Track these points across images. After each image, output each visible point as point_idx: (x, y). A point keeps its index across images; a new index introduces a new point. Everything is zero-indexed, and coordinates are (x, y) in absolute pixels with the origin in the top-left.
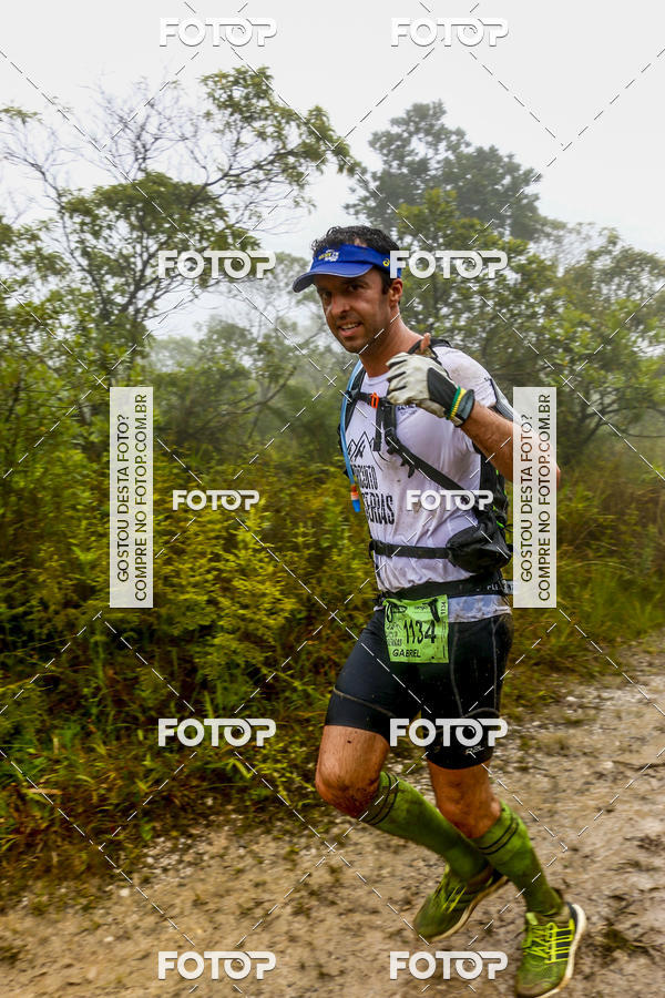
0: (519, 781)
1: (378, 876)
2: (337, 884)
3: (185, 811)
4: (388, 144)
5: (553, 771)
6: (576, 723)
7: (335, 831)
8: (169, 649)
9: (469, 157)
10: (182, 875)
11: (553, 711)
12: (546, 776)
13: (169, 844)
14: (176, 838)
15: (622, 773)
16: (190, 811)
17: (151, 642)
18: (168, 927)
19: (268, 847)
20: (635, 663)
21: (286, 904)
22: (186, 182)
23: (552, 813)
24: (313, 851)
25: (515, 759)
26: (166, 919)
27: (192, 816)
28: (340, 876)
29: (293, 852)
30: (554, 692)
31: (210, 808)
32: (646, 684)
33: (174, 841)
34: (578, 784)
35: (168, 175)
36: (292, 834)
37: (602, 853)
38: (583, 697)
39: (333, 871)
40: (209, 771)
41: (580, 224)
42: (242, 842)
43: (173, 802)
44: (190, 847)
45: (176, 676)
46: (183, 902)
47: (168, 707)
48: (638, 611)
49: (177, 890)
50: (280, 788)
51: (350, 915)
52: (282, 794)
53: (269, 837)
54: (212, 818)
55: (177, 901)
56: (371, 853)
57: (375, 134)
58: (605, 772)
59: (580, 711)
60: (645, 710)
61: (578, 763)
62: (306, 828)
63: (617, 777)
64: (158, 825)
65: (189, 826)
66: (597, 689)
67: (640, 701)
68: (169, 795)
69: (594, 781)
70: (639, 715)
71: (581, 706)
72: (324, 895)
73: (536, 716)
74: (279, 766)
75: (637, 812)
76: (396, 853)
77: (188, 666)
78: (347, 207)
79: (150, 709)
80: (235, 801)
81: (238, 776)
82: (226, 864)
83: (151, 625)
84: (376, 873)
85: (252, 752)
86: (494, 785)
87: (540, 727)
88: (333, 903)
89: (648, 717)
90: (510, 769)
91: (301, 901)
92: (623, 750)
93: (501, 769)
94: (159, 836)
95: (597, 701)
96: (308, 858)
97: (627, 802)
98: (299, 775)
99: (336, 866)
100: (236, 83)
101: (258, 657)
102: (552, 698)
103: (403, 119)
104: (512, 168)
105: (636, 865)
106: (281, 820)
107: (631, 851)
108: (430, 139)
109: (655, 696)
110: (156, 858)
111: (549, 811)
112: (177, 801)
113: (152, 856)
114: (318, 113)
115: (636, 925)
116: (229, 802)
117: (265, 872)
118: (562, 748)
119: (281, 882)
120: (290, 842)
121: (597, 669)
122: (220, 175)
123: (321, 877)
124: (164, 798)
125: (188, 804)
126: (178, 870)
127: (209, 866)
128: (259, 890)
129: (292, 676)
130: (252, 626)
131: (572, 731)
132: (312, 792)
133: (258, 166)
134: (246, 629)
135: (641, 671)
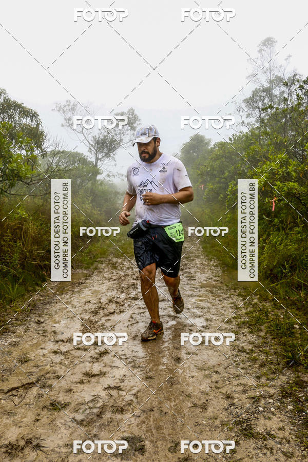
32: (14, 332)
48: (11, 290)
60: (13, 349)
67: (10, 344)
70: (10, 353)
89: (14, 354)
135: (12, 324)
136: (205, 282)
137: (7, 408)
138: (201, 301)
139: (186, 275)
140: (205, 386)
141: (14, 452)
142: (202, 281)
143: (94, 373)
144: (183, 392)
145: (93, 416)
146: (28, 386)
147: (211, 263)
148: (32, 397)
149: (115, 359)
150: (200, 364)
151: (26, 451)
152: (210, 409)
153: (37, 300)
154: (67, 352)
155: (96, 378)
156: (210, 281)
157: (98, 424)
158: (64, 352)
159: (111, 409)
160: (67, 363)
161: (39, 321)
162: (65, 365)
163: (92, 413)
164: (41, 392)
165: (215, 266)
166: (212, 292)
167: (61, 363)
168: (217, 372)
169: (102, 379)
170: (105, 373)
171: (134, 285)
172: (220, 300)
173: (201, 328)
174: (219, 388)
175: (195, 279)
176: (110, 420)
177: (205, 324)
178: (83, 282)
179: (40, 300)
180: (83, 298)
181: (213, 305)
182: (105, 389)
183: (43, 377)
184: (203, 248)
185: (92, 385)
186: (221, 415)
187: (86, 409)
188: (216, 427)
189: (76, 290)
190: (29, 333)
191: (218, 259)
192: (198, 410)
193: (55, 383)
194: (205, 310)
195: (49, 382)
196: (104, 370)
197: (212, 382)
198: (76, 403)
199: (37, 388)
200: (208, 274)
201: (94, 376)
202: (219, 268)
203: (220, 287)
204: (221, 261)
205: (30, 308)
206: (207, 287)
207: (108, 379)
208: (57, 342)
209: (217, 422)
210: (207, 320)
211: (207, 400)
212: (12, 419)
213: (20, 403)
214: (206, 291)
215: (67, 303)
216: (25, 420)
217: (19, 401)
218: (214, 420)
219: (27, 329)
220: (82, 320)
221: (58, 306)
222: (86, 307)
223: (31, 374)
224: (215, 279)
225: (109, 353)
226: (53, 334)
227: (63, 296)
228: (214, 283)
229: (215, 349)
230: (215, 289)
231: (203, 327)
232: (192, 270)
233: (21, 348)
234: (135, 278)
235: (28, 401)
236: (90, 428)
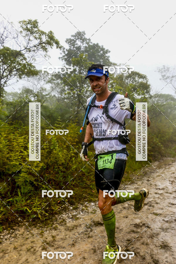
1: (65, 238)
2: (54, 241)
3: (12, 222)
4: (70, 42)
7: (54, 226)
8: (8, 177)
9: (91, 46)
10: (11, 241)
13: (7, 232)
14: (10, 230)
15: (130, 207)
16: (13, 222)
17: (3, 176)
18: (6, 256)
19: (35, 231)
21: (40, 247)
22: (15, 50)
24: (48, 232)
26: (6, 254)
27: (14, 224)
28: (55, 238)
29: (42, 232)
31: (19, 221)
32: (136, 183)
33: (9, 231)
34: (119, 211)
35: (10, 48)
36: (42, 227)
37: (125, 229)
39: (53, 237)
40: (19, 211)
41: (120, 64)
42: (28, 230)
43: (9, 220)
44: (13, 232)
45: (10, 184)
46: (11, 248)
47: (8, 193)
48: (135, 165)
49: (9, 245)
50: (39, 215)
51: (58, 249)
52: (40, 216)
53: (36, 229)
54: (20, 224)
55: (9, 248)
56: (64, 232)
57: (67, 39)
58: (126, 207)
62: (46, 225)
64: (4, 227)
65: (13, 226)
66: (124, 185)
67: (135, 188)
68: (8, 218)
69: (123, 210)
72: (50, 244)
74: (39, 209)
75: (134, 217)
76: (70, 231)
77: (14, 182)
78: (59, 58)
79: (3, 194)
80: (26, 219)
81: (27, 212)
82: (24, 237)
83: (3, 171)
84: (65, 237)
85: (31, 205)
86: (97, 212)
88: (53, 246)
91: (44, 246)
94: (4, 230)
96: (46, 234)
97: (131, 215)
98: (44, 211)
99: (54, 236)
100: (29, 23)
101: (33, 179)
103: (74, 35)
104: (103, 49)
105: (133, 231)
106: (39, 223)
107: (132, 228)
108: (81, 41)
109: (139, 187)
110: (3, 236)
112: (10, 220)
113: (2, 236)
114: (51, 32)
115: (133, 247)
116: (25, 219)
117: (34, 238)
119: (39, 241)
120: (42, 229)
122: (24, 49)
123: (50, 239)
124: (6, 219)
125: (13, 220)
126: (10, 239)
127: (19, 238)
128: (33, 244)
129: (42, 184)
130: (31, 171)
132: (48, 215)
133: (35, 46)
134: (29, 171)
135: (136, 180)
141: (138, 227)
148: (145, 209)
151: (143, 227)
153: (147, 171)
154: (161, 194)
157: (175, 224)
158: (160, 194)
160: (161, 198)
161: (148, 180)
162: (160, 199)
163: (172, 219)
164: (149, 208)
167: (158, 198)
178: (171, 164)
179: (149, 171)
180: (171, 171)
183: (150, 203)
187: (170, 217)
189: (167, 167)
190: (143, 184)
193: (155, 205)
195: (153, 205)
205: (144, 174)
208: (157, 189)
215: (162, 173)
219: (143, 183)
220: (170, 181)
221: (158, 174)
222: (172, 175)
226: (155, 186)
227: (160, 170)
235: (143, 210)
236: (171, 224)
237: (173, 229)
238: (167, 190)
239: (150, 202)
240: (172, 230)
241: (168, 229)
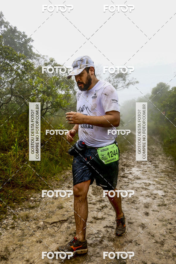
0: (11, 233)
5: (23, 227)
6: (33, 208)
11: (25, 203)
12: (20, 230)
15: (46, 226)
20: (53, 184)
23: (21, 245)
25: (10, 224)
30: (26, 197)
34: (31, 232)
38: (36, 198)
48: (54, 168)
58: (40, 226)
59: (34, 203)
61: (32, 223)
63: (44, 228)
69: (36, 230)
70: (53, 203)
71: (35, 201)
73: (19, 206)
87: (20, 210)
89: (55, 204)
90: (8, 228)
92: (47, 217)
93: (5, 228)
95: (40, 198)
97: (47, 237)
102: (26, 199)
111: (20, 245)
118: (27, 218)
121: (41, 187)
131: (31, 211)
135: (54, 187)
136: (164, 169)
137: (51, 233)
138: (162, 180)
139: (153, 164)
140: (163, 231)
142: (162, 168)
143: (98, 217)
144: (149, 233)
145: (97, 242)
146: (62, 222)
147: (168, 158)
148: (64, 228)
149: (110, 210)
150: (160, 218)
152: (165, 245)
153: (68, 174)
155: (100, 220)
156: (167, 169)
157: (100, 247)
159: (107, 239)
161: (69, 186)
163: (97, 240)
164: (69, 226)
165: (170, 160)
166: (168, 176)
168: (170, 223)
169: (103, 222)
170: (105, 218)
171: (122, 169)
172: (173, 181)
173: (161, 196)
174: (171, 233)
175: (159, 167)
176: (106, 245)
177: (164, 194)
179: (70, 175)
181: (169, 183)
182: (105, 227)
184: (163, 149)
185: (97, 224)
186: (173, 250)
187: (94, 237)
188: (169, 257)
191: (173, 156)
192: (158, 245)
194: (164, 186)
196: (104, 216)
197: (167, 229)
198: (88, 234)
199: (67, 223)
200: (166, 164)
201: (98, 219)
202: (173, 161)
203: (173, 172)
204: (174, 157)
205: (64, 179)
206: (166, 172)
207: (107, 222)
209: (170, 254)
210: (165, 192)
211: (164, 240)
212: (53, 239)
213: (57, 231)
214: (165, 174)
216: (60, 240)
217: (58, 229)
218: (169, 253)
220: (93, 187)
223: (64, 215)
224: (170, 167)
225: (107, 207)
228: (170, 170)
229: (169, 209)
230: (170, 174)
231: (163, 196)
232: (157, 162)
233: (59, 200)
234: (123, 165)
235: (62, 230)
236: (96, 248)
237: (98, 255)
238: (91, 200)
239: (70, 217)
240: (97, 257)
241: (92, 256)
